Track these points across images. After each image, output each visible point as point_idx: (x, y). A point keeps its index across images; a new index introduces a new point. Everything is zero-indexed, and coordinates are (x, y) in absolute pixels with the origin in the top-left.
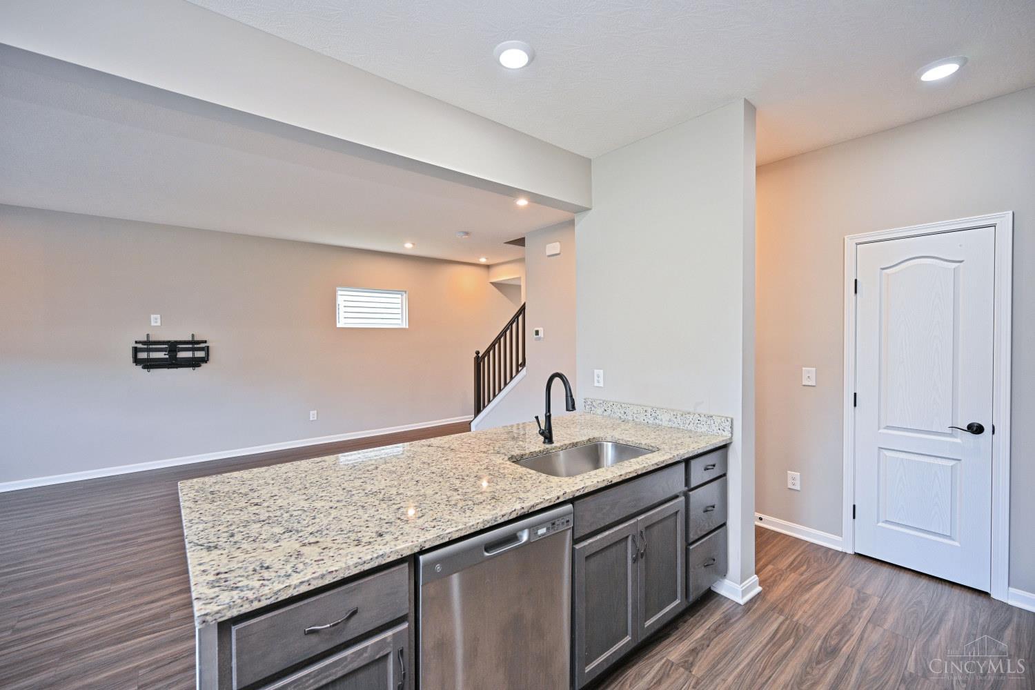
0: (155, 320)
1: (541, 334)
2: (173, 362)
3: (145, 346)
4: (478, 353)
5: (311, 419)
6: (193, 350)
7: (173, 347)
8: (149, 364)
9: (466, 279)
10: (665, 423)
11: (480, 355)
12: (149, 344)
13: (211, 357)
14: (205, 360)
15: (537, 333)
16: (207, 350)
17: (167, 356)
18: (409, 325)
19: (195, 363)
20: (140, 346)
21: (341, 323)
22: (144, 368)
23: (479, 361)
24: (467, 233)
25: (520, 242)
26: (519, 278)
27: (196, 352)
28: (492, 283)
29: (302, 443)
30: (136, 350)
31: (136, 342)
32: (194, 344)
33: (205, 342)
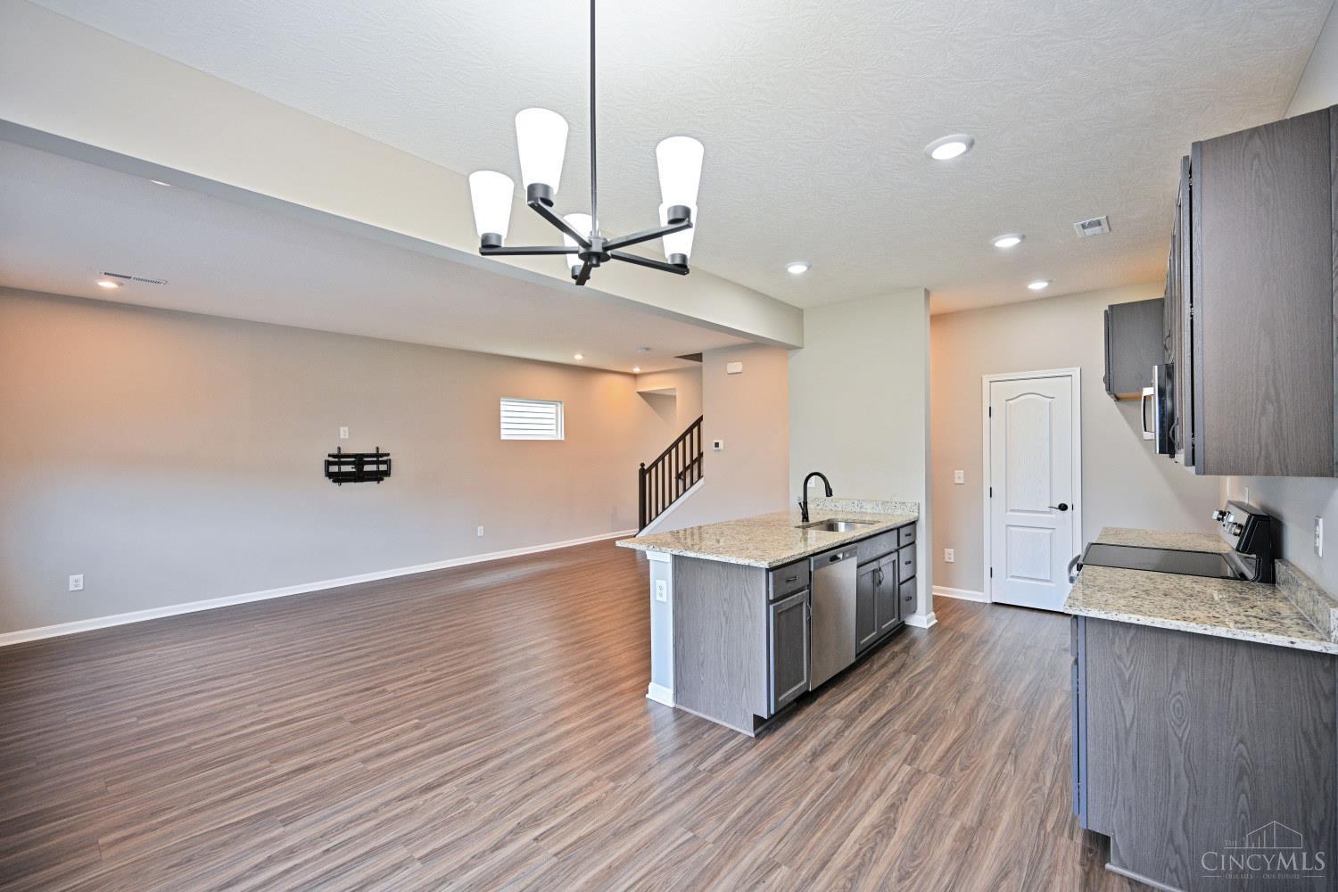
0: (344, 432)
1: (721, 446)
2: (360, 476)
3: (336, 460)
4: (643, 465)
5: (479, 535)
6: (378, 463)
7: (359, 460)
8: (338, 478)
9: (614, 387)
10: (869, 511)
11: (646, 468)
12: (339, 458)
13: (393, 471)
14: (387, 473)
15: (717, 445)
16: (388, 463)
17: (354, 470)
18: (565, 436)
19: (378, 477)
20: (331, 459)
21: (505, 435)
22: (334, 481)
23: (643, 472)
24: (647, 349)
25: (698, 357)
26: (674, 389)
27: (380, 466)
28: (639, 393)
29: (468, 560)
30: (328, 464)
31: (329, 456)
32: (379, 457)
33: (388, 455)
